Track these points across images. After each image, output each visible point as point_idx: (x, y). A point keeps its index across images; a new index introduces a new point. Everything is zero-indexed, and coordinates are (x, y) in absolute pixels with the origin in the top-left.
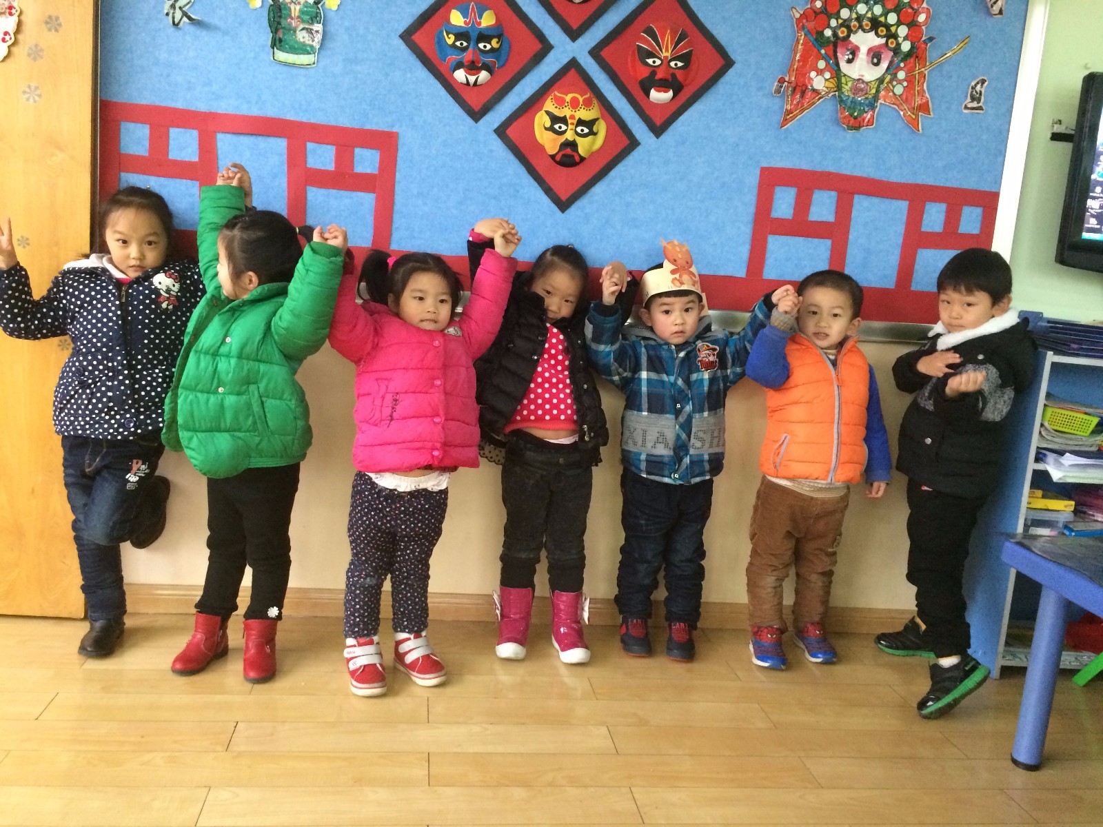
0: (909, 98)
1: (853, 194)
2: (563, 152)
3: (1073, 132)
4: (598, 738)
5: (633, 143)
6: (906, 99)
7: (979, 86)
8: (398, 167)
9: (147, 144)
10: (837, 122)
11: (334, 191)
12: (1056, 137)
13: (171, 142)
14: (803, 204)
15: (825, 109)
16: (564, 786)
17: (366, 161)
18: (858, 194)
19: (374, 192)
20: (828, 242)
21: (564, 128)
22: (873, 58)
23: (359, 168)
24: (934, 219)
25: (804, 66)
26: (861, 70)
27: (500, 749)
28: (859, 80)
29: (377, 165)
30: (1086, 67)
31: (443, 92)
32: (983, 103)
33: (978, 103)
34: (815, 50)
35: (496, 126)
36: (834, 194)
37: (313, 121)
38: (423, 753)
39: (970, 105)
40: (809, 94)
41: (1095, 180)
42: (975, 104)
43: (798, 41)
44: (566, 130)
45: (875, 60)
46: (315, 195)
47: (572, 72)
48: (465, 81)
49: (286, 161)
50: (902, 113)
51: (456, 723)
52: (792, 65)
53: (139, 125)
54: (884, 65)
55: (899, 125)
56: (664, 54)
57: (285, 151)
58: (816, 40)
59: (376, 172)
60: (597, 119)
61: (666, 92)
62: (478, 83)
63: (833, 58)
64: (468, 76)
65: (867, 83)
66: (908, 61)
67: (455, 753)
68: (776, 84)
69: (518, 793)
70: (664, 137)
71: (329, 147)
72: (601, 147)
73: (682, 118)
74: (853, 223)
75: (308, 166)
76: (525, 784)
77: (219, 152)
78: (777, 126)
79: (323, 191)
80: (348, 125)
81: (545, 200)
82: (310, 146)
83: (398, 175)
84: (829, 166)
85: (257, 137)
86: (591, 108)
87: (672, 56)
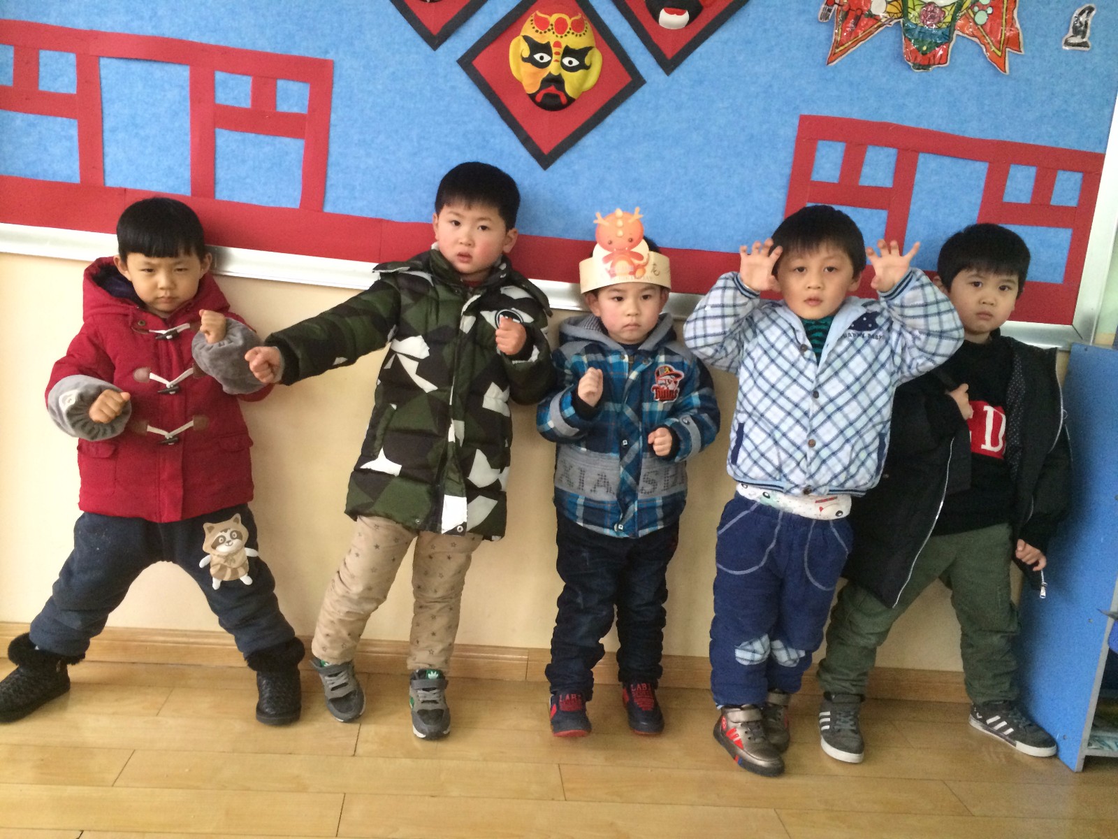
0: (995, 28)
1: (917, 151)
5: (637, 81)
6: (989, 30)
7: (1085, 15)
8: (334, 106)
9: (11, 71)
10: (902, 61)
11: (252, 136)
13: (42, 69)
14: (852, 164)
15: (883, 42)
17: (293, 97)
18: (923, 152)
19: (303, 138)
20: (883, 214)
21: (547, 58)
23: (283, 107)
24: (1020, 186)
28: (930, 4)
29: (307, 103)
32: (1089, 38)
33: (1083, 38)
35: (460, 55)
36: (893, 151)
37: (222, 44)
39: (1072, 41)
42: (1078, 40)
44: (549, 63)
46: (226, 140)
49: (188, 95)
50: (984, 50)
53: (2, 47)
55: (980, 63)
57: (188, 82)
59: (304, 111)
60: (590, 48)
61: (680, 14)
70: (677, 73)
71: (245, 78)
72: (595, 86)
73: (701, 50)
74: (916, 189)
75: (218, 102)
77: (104, 82)
78: (823, 62)
79: (237, 136)
80: (268, 50)
81: (523, 153)
82: (220, 76)
83: (333, 116)
84: (889, 115)
85: (152, 63)
86: (582, 33)
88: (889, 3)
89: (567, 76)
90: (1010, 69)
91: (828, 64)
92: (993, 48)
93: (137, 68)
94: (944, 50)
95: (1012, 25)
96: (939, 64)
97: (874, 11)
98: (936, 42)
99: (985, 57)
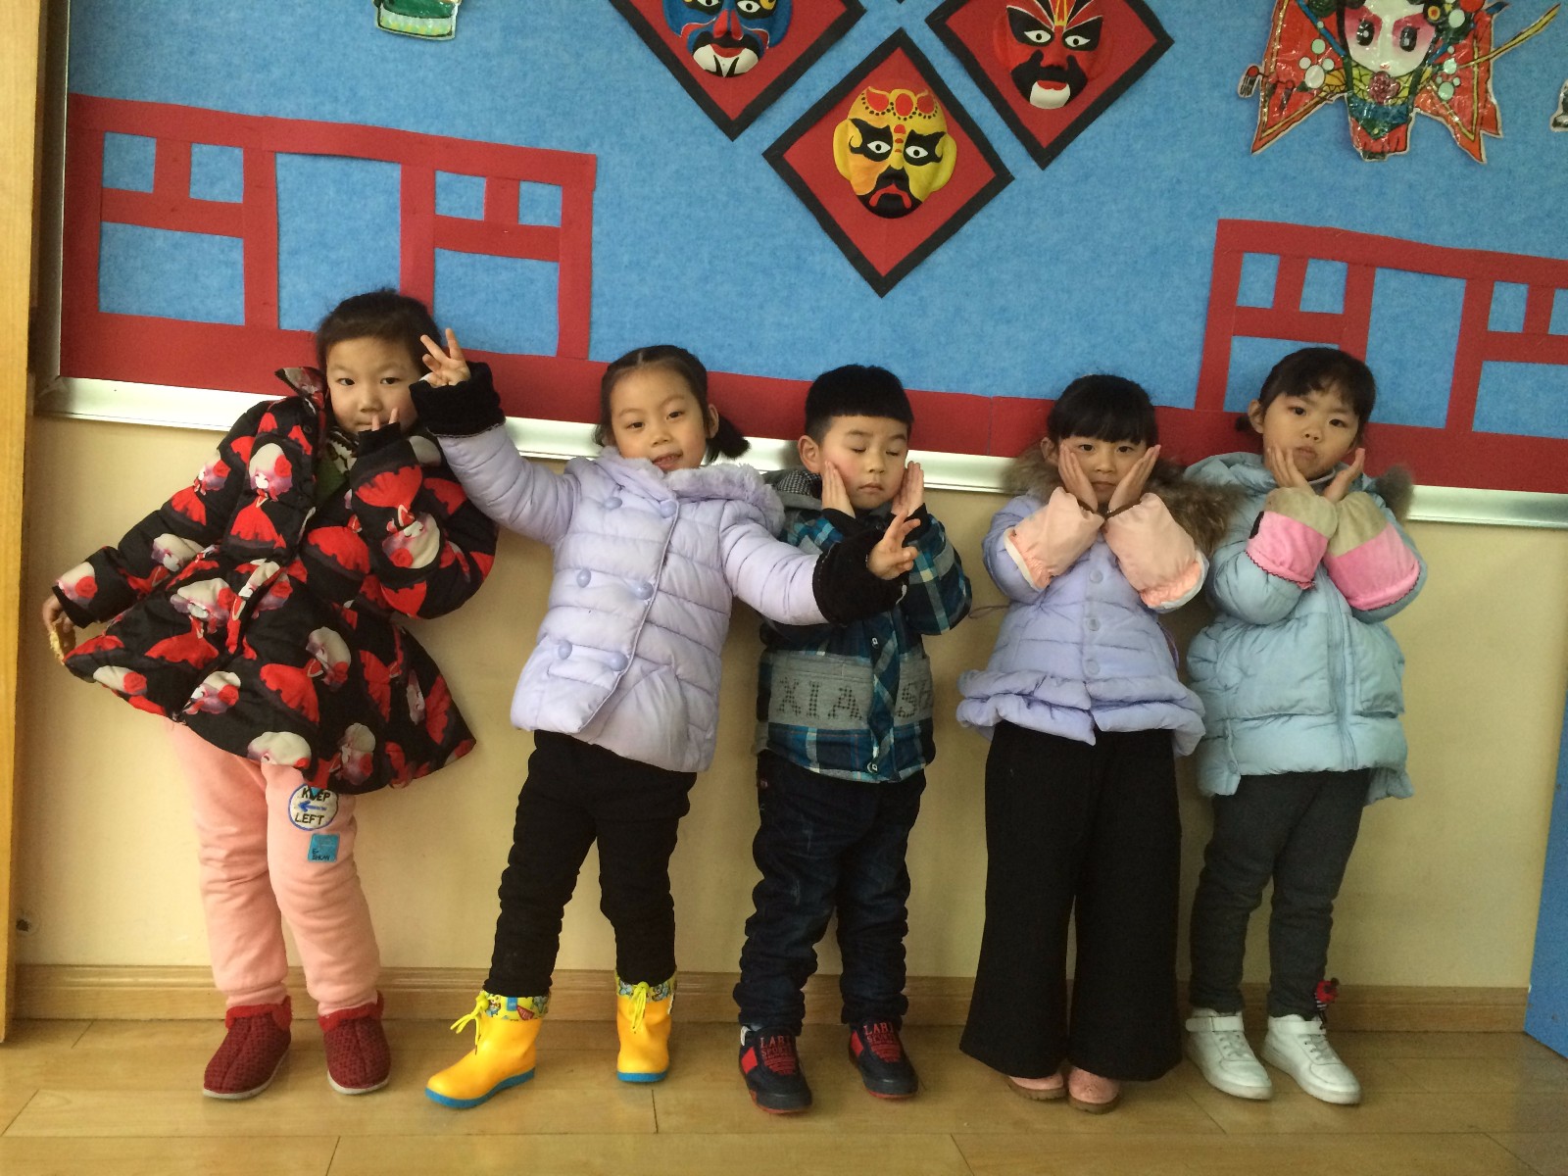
0: (1464, 106)
1: (1372, 266)
5: (1002, 178)
6: (1458, 106)
8: (595, 216)
9: (151, 171)
10: (1347, 143)
11: (485, 257)
13: (194, 169)
14: (1290, 283)
15: (1326, 119)
17: (540, 205)
18: (1382, 266)
19: (553, 258)
21: (885, 148)
22: (1402, 37)
23: (528, 218)
24: (1508, 308)
25: (1289, 49)
26: (1384, 57)
28: (1381, 73)
29: (559, 212)
31: (675, 87)
35: (766, 146)
36: (1340, 267)
37: (446, 133)
39: (1562, 120)
40: (1298, 96)
43: (1279, 5)
44: (889, 152)
45: (1407, 42)
46: (449, 263)
47: (899, 54)
49: (399, 204)
50: (1451, 131)
52: (1270, 47)
53: (137, 139)
54: (1422, 49)
55: (1448, 151)
56: (1057, 23)
57: (398, 187)
59: (556, 223)
60: (941, 134)
61: (1059, 88)
63: (1338, 40)
66: (1461, 44)
68: (1243, 77)
70: (1052, 166)
71: (476, 180)
72: (948, 184)
73: (1082, 135)
74: (1373, 316)
75: (439, 212)
77: (281, 187)
78: (1245, 149)
79: (464, 257)
80: (509, 142)
81: (852, 274)
82: (442, 177)
83: (596, 230)
84: (1333, 219)
85: (349, 161)
86: (931, 114)
87: (1069, 26)
88: (1328, 73)
89: (912, 171)
90: (1488, 157)
91: (1253, 152)
92: (1464, 130)
93: (329, 168)
94: (1402, 133)
95: (1487, 101)
96: (1396, 151)
97: (1309, 84)
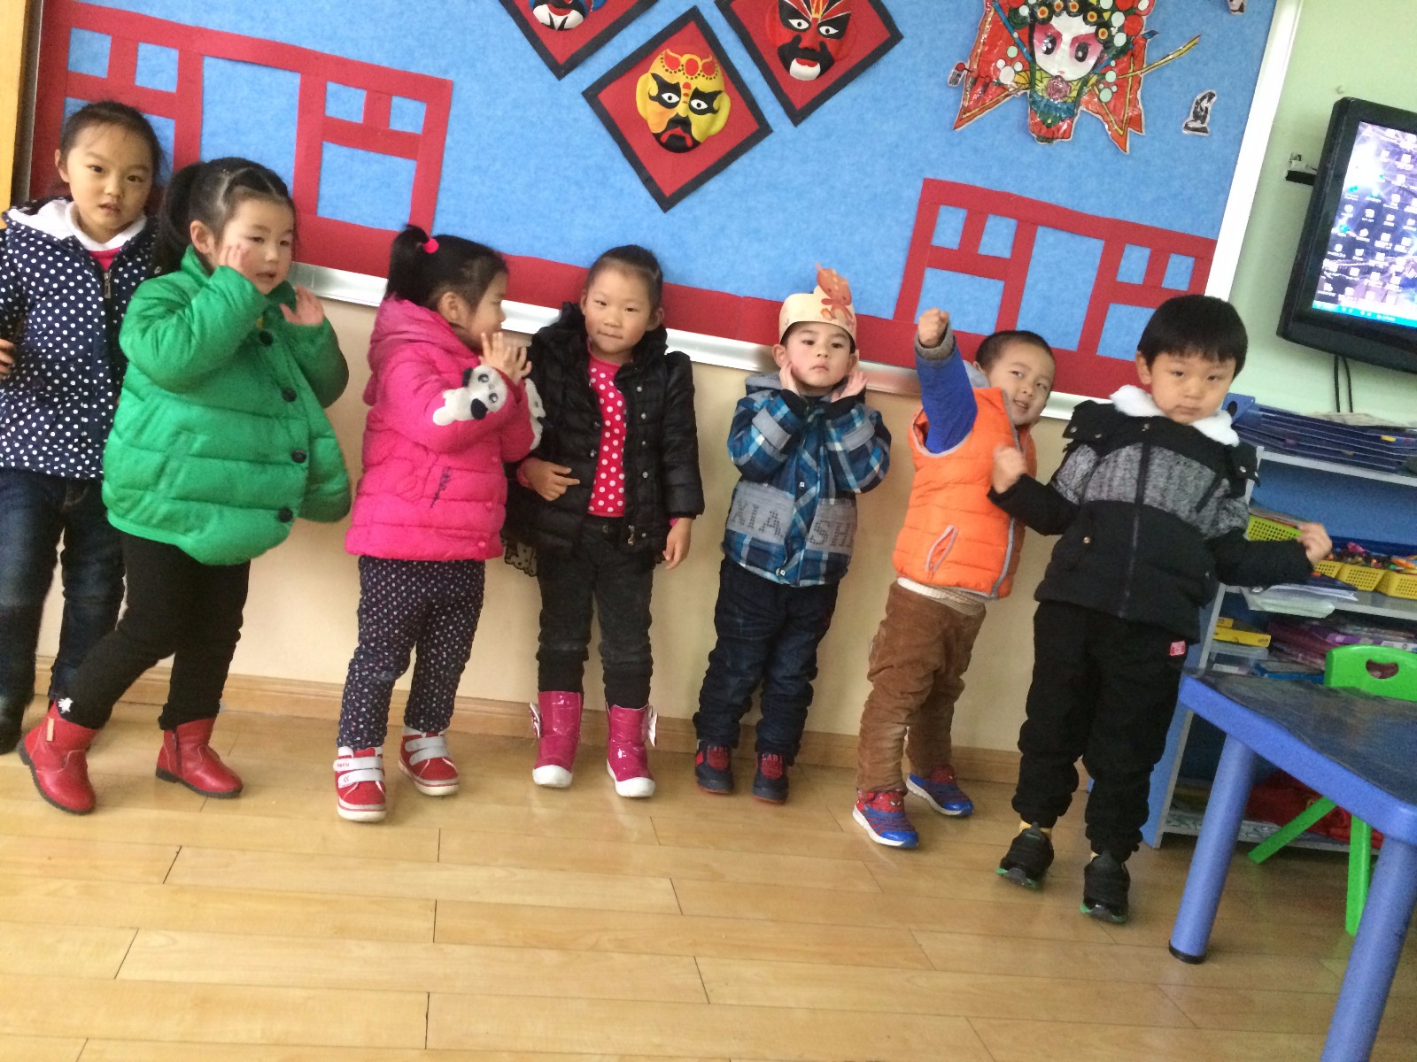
0: (1118, 106)
1: (1036, 224)
2: (669, 133)
3: (1314, 173)
4: (658, 893)
5: (764, 130)
6: (1113, 108)
7: (1205, 101)
8: (450, 128)
9: (106, 62)
10: (1025, 128)
11: (360, 153)
12: (1293, 176)
13: (140, 63)
14: (973, 232)
15: (1011, 111)
16: (613, 952)
17: (407, 116)
18: (1042, 225)
19: (415, 159)
20: (1000, 284)
21: (675, 98)
22: (1077, 51)
23: (396, 124)
24: (1133, 266)
25: (990, 51)
26: (1061, 64)
27: (530, 900)
28: (1057, 77)
29: (421, 122)
30: (1338, 91)
31: (518, 34)
32: (1208, 124)
33: (1203, 123)
34: (1006, 33)
35: (585, 87)
36: (1013, 223)
37: (337, 53)
38: (428, 900)
39: (1192, 125)
40: (992, 89)
41: (1336, 236)
42: (1198, 124)
43: (986, 15)
44: (677, 103)
45: (1080, 54)
46: (333, 154)
47: (692, 25)
48: (548, 22)
49: (297, 104)
50: (1107, 127)
51: (475, 864)
52: (976, 48)
53: (97, 35)
54: (1091, 61)
55: (1102, 141)
56: (813, 15)
57: (297, 91)
58: (1009, 19)
59: (419, 131)
60: (720, 92)
61: (812, 65)
62: (566, 26)
63: (1027, 44)
64: (553, 16)
65: (1068, 82)
66: (1120, 60)
67: (471, 903)
68: (953, 71)
69: (550, 957)
70: (803, 125)
71: (359, 91)
72: (722, 131)
73: (830, 103)
74: (1033, 262)
75: (327, 114)
76: (559, 947)
77: (206, 83)
78: (949, 126)
79: (345, 151)
80: (385, 64)
81: (643, 193)
82: (332, 87)
83: (448, 139)
84: (1010, 186)
85: (261, 68)
86: (712, 76)
87: (823, 17)
88: (1017, 73)
89: (694, 118)
90: (1130, 149)
91: (955, 128)
92: (1116, 127)
93: (244, 70)
94: (1068, 124)
95: (1135, 106)
96: (1063, 138)
97: (1002, 80)
98: (1060, 116)
99: (1107, 134)
